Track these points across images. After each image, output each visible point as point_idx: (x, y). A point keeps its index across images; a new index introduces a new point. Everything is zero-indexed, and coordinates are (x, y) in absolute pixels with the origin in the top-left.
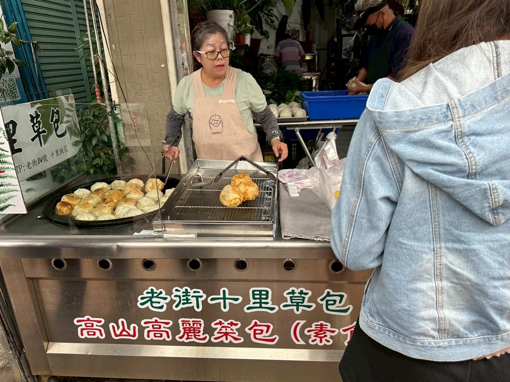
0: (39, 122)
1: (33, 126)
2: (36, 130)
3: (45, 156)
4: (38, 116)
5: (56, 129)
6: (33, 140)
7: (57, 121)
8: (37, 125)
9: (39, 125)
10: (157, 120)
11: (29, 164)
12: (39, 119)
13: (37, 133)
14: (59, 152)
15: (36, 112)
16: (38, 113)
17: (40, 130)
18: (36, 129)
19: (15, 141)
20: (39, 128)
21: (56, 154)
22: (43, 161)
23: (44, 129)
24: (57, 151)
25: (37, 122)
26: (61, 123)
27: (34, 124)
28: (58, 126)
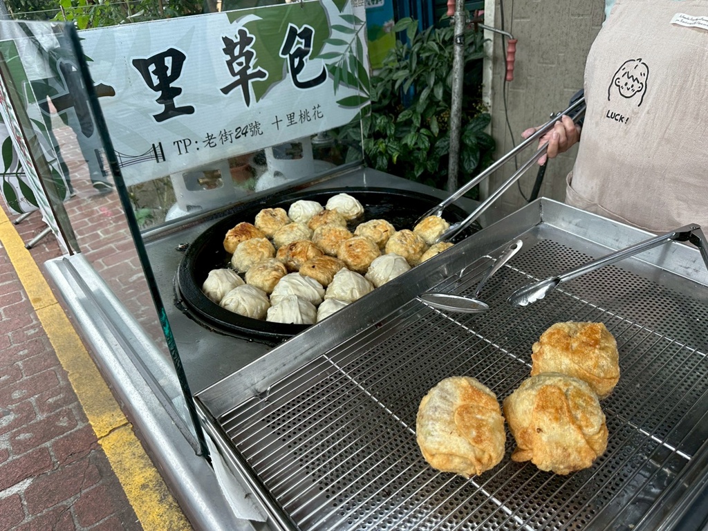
0: (249, 56)
1: (230, 64)
2: (236, 71)
3: (257, 125)
4: (245, 40)
5: (296, 71)
6: (226, 90)
7: (301, 54)
8: (242, 59)
9: (248, 61)
10: (561, 59)
11: (210, 137)
12: (248, 48)
13: (238, 77)
14: (297, 118)
15: (242, 33)
16: (249, 35)
17: (249, 72)
18: (237, 68)
19: (178, 91)
20: (248, 67)
21: (287, 122)
22: (249, 134)
23: (259, 68)
24: (291, 117)
25: (241, 54)
26: (311, 58)
27: (234, 58)
28: (301, 64)
